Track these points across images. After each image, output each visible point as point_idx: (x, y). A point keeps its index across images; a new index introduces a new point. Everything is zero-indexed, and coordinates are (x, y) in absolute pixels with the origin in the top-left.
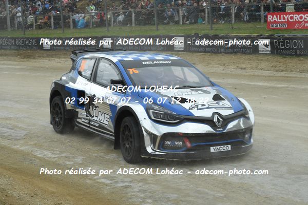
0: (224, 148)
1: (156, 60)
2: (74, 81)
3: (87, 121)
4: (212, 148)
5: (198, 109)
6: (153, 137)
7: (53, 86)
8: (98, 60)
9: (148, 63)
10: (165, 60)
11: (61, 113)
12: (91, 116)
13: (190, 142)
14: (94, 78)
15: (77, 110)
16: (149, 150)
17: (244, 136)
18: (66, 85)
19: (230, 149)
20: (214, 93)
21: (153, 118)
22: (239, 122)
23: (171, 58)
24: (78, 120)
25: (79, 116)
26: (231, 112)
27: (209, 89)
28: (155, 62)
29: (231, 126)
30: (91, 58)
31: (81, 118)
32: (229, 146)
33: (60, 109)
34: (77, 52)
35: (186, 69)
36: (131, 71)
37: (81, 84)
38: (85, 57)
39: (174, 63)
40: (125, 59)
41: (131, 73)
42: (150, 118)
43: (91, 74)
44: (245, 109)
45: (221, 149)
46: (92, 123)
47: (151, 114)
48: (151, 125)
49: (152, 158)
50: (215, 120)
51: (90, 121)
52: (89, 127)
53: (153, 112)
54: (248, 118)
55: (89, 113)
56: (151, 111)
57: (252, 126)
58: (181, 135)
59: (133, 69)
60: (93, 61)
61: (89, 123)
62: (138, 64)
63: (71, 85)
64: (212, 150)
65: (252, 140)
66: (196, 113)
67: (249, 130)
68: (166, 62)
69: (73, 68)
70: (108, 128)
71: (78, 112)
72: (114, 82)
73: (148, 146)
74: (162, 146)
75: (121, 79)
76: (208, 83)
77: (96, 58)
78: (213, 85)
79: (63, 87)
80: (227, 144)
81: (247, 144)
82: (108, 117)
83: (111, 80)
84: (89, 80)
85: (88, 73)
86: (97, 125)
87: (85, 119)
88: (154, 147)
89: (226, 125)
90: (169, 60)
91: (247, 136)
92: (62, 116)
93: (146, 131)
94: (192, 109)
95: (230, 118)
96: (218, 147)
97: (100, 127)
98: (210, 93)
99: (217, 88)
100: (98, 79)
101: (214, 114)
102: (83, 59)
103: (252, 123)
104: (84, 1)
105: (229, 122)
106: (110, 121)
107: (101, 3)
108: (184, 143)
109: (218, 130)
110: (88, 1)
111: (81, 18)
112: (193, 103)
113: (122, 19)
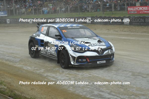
1: (74, 27)
2: (39, 36)
3: (45, 52)
4: (98, 62)
5: (92, 46)
6: (74, 58)
9: (70, 28)
10: (77, 26)
13: (89, 60)
14: (47, 34)
16: (72, 63)
17: (111, 57)
18: (36, 38)
19: (105, 62)
20: (98, 39)
21: (73, 50)
22: (109, 51)
23: (80, 26)
26: (105, 47)
27: (96, 38)
29: (105, 52)
30: (46, 26)
31: (42, 51)
32: (105, 61)
35: (85, 30)
36: (63, 31)
37: (42, 37)
38: (43, 26)
39: (81, 28)
40: (61, 26)
41: (63, 32)
43: (46, 33)
44: (111, 46)
45: (102, 62)
48: (73, 53)
49: (73, 66)
50: (99, 50)
51: (46, 52)
52: (46, 55)
54: (112, 50)
59: (64, 30)
61: (46, 53)
62: (66, 28)
64: (98, 63)
65: (114, 59)
67: (113, 54)
69: (38, 30)
70: (55, 55)
72: (56, 36)
73: (72, 61)
74: (77, 61)
75: (59, 35)
76: (96, 36)
77: (48, 26)
78: (97, 36)
80: (104, 60)
81: (112, 60)
82: (54, 50)
83: (55, 35)
84: (46, 35)
85: (45, 32)
86: (49, 54)
87: (44, 51)
88: (74, 62)
89: (103, 52)
91: (112, 57)
93: (71, 55)
94: (89, 46)
95: (105, 50)
96: (100, 61)
97: (51, 54)
98: (96, 39)
99: (99, 37)
100: (49, 35)
102: (42, 26)
103: (114, 51)
104: (47, 2)
105: (105, 51)
106: (55, 52)
107: (55, 3)
108: (86, 60)
109: (100, 54)
110: (49, 2)
111: (46, 10)
112: (90, 44)
113: (64, 10)
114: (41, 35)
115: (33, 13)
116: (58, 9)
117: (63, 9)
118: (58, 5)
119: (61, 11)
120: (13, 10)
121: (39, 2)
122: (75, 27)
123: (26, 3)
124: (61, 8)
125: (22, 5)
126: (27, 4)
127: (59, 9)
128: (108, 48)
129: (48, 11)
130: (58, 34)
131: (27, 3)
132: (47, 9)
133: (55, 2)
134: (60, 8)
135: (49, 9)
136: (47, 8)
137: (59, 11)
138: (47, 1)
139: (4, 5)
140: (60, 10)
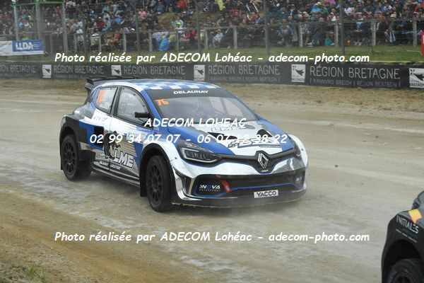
0: (271, 193)
1: (190, 89)
2: (90, 116)
3: (106, 164)
4: (255, 193)
5: (239, 147)
6: (186, 180)
7: (64, 121)
8: (119, 90)
9: (180, 92)
10: (201, 89)
11: (74, 154)
12: (111, 157)
13: (231, 187)
14: (114, 111)
15: (94, 151)
16: (181, 195)
17: (294, 179)
18: (81, 120)
19: (277, 194)
20: (260, 128)
21: (185, 157)
22: (288, 162)
23: (209, 87)
24: (96, 163)
25: (96, 158)
26: (280, 150)
27: (254, 123)
28: (189, 92)
29: (279, 166)
30: (111, 87)
31: (98, 161)
32: (277, 191)
33: (72, 149)
34: (93, 80)
35: (226, 100)
36: (159, 102)
37: (99, 119)
38: (104, 85)
39: (212, 93)
40: (152, 88)
41: (160, 104)
42: (182, 157)
43: (111, 106)
44: (296, 147)
45: (266, 194)
46: (112, 166)
47: (183, 152)
48: (183, 166)
49: (184, 205)
50: (260, 160)
51: (110, 163)
52: (108, 171)
53: (186, 151)
54: (300, 158)
55: (109, 154)
56: (183, 150)
57: (304, 168)
58: (219, 177)
59: (162, 100)
60: (113, 91)
61: (109, 166)
62: (167, 94)
63: (86, 120)
64: (256, 195)
65: (305, 185)
66: (237, 152)
67: (301, 172)
68: (202, 92)
69: (89, 100)
70: (132, 172)
71: (95, 153)
72: (138, 115)
73: (180, 190)
74: (196, 191)
75: (148, 112)
76: (254, 117)
77: (117, 87)
78: (258, 119)
79: (76, 122)
80: (274, 188)
81: (298, 189)
82: (132, 158)
83: (136, 113)
84: (109, 113)
85: (107, 105)
86: (119, 168)
87: (103, 161)
88: (187, 193)
89: (273, 166)
90: (206, 89)
91: (298, 179)
92: (76, 159)
93: (178, 173)
94: (231, 147)
95: (277, 158)
96: (264, 192)
97: (122, 170)
98: (254, 128)
99: (264, 122)
100: (119, 113)
101: (258, 152)
102: (101, 88)
103: (306, 164)
104: (168, 14)
105: (277, 162)
106: (135, 163)
107: (191, 17)
108: (222, 188)
109: (263, 171)
110: (173, 14)
111: (164, 37)
112: (234, 140)
113: (220, 39)
114: (97, 113)
115: (122, 46)
116: (201, 35)
117: (218, 37)
118: (201, 23)
119: (210, 42)
120: (61, 37)
121: (144, 13)
122: (194, 90)
123: (102, 17)
124: (211, 33)
125: (91, 21)
126: (107, 19)
127: (204, 37)
128: (288, 152)
129: (171, 43)
130: (143, 110)
131: (105, 17)
132: (168, 36)
133: (192, 13)
134: (208, 32)
135: (174, 35)
136: (167, 33)
137: (203, 41)
138: (168, 12)
139: (34, 21)
140: (207, 39)
